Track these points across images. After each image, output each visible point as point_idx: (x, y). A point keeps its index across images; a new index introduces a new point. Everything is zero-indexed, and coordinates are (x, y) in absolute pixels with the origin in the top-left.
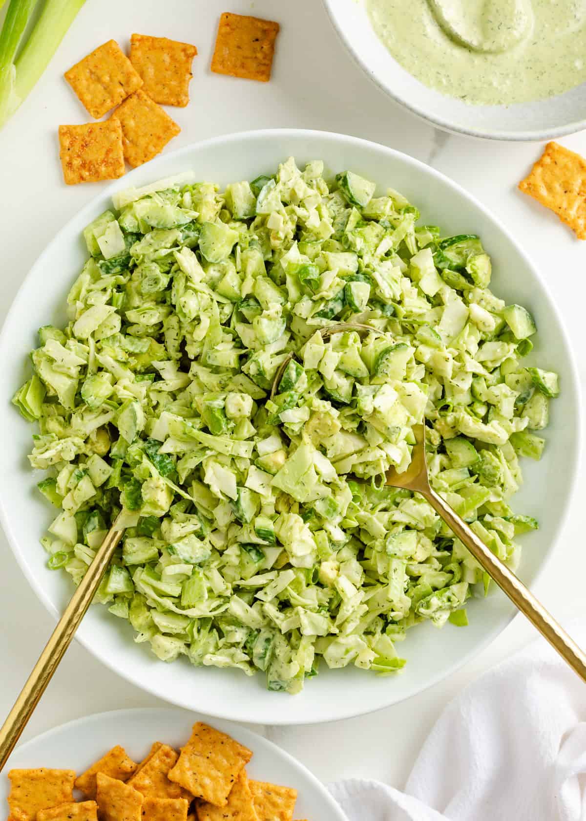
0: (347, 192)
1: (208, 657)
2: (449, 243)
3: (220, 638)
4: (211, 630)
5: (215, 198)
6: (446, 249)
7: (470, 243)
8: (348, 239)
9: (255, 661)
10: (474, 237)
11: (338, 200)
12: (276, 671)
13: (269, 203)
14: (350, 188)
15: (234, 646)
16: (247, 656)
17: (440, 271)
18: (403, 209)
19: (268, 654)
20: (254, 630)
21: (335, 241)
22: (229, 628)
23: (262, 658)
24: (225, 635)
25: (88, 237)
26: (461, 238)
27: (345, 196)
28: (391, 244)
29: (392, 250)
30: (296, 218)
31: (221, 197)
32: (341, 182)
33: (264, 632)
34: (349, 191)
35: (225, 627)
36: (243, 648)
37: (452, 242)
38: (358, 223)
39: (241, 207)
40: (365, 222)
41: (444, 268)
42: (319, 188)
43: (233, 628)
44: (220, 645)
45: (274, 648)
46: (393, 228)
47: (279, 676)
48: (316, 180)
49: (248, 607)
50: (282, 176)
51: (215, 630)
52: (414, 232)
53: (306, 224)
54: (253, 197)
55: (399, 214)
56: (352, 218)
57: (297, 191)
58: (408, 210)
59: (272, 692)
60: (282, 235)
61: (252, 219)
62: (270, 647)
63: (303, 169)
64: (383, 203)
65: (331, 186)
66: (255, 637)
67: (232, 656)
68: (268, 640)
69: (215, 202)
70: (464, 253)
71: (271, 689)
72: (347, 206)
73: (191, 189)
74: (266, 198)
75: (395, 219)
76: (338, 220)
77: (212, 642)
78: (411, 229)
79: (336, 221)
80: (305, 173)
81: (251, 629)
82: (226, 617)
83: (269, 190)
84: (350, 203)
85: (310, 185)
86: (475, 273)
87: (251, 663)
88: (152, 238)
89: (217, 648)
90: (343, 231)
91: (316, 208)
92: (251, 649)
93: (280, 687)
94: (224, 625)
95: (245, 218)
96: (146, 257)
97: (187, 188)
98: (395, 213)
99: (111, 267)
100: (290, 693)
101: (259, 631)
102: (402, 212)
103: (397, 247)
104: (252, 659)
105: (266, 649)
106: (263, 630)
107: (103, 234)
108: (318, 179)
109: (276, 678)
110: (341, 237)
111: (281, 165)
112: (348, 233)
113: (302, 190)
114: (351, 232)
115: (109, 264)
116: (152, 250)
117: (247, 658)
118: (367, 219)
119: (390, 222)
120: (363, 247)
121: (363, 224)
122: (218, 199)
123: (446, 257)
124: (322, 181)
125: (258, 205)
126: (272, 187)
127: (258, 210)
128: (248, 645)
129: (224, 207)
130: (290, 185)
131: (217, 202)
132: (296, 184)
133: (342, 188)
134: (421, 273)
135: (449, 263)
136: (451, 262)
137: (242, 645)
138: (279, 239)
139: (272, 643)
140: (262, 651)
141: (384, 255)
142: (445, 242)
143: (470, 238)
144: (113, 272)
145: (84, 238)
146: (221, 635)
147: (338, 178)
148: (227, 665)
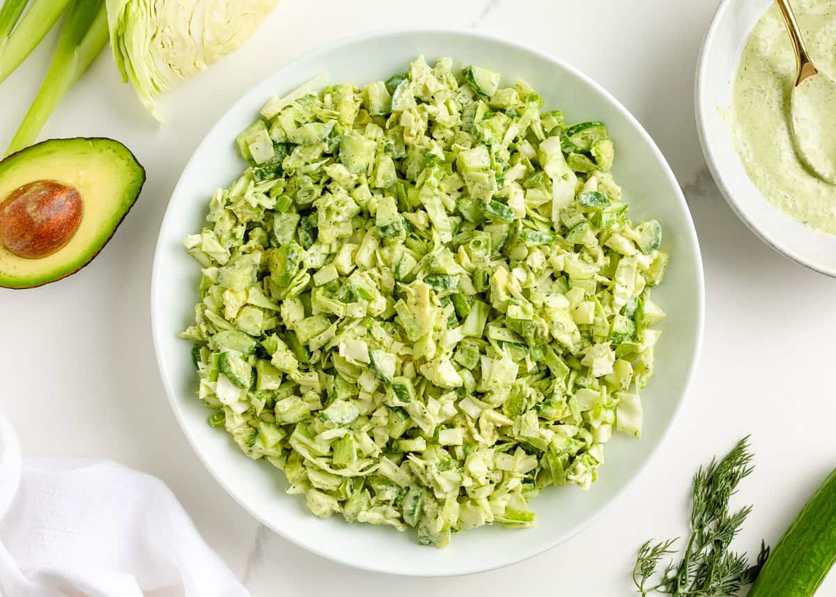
0: (473, 84)
1: (361, 514)
2: (575, 130)
3: (372, 497)
4: (363, 490)
5: (354, 98)
6: (573, 136)
7: (595, 129)
8: (476, 131)
9: (405, 517)
10: (598, 124)
11: (466, 93)
12: (425, 527)
13: (403, 101)
14: (476, 81)
15: (385, 504)
16: (398, 513)
17: (566, 155)
18: (528, 98)
19: (417, 510)
20: (403, 487)
21: (464, 133)
22: (380, 487)
23: (412, 514)
24: (376, 493)
25: (241, 143)
26: (587, 125)
27: (473, 89)
28: (518, 131)
29: (519, 136)
30: (426, 115)
31: (359, 97)
32: (467, 76)
33: (413, 490)
34: (475, 83)
35: (377, 486)
36: (393, 505)
37: (579, 129)
38: (485, 115)
39: (377, 105)
40: (492, 114)
41: (569, 153)
42: (448, 83)
43: (384, 486)
44: (373, 502)
45: (422, 506)
46: (519, 116)
47: (428, 532)
48: (446, 76)
49: (397, 467)
50: (414, 74)
51: (366, 490)
52: (539, 119)
53: (436, 119)
54: (388, 95)
55: (524, 102)
56: (479, 110)
57: (428, 86)
58: (532, 98)
59: (422, 546)
60: (414, 132)
61: (387, 116)
62: (419, 504)
63: (433, 65)
64: (508, 94)
65: (459, 80)
66: (405, 496)
67: (384, 513)
68: (416, 498)
69: (353, 101)
70: (589, 138)
71: (421, 544)
72: (475, 98)
73: (332, 90)
74: (400, 96)
75: (520, 108)
76: (467, 113)
77: (365, 501)
78: (536, 116)
79: (465, 114)
80: (435, 69)
81: (401, 487)
82: (376, 476)
83: (403, 89)
84: (477, 95)
85: (440, 79)
86: (599, 156)
87: (401, 520)
88: (301, 151)
89: (370, 506)
90: (471, 123)
91: (444, 103)
92: (401, 506)
93: (430, 542)
94: (375, 484)
95: (381, 114)
96: (298, 170)
97: (328, 90)
98: (521, 102)
99: (265, 173)
100: (438, 547)
101: (408, 489)
102: (527, 100)
103: (524, 134)
104: (402, 515)
105: (415, 506)
106: (412, 488)
107: (254, 141)
108: (448, 74)
109: (425, 534)
110: (470, 128)
111: (412, 64)
112: (476, 125)
113: (434, 86)
114: (479, 123)
115: (264, 171)
116: (303, 163)
117: (398, 515)
118: (495, 110)
119: (516, 111)
120: (491, 137)
121: (490, 115)
122: (356, 99)
123: (572, 143)
124: (452, 76)
125: (393, 103)
126: (406, 86)
127: (393, 108)
128: (398, 503)
129: (362, 107)
130: (422, 81)
131: (356, 101)
132: (427, 79)
133: (469, 81)
134: (548, 158)
135: (574, 148)
136: (576, 147)
137: (392, 502)
138: (411, 136)
139: (420, 500)
140: (412, 508)
141: (512, 142)
142: (572, 129)
143: (595, 125)
144: (267, 178)
145: (238, 144)
146: (373, 494)
147: (464, 73)
148: (381, 522)
